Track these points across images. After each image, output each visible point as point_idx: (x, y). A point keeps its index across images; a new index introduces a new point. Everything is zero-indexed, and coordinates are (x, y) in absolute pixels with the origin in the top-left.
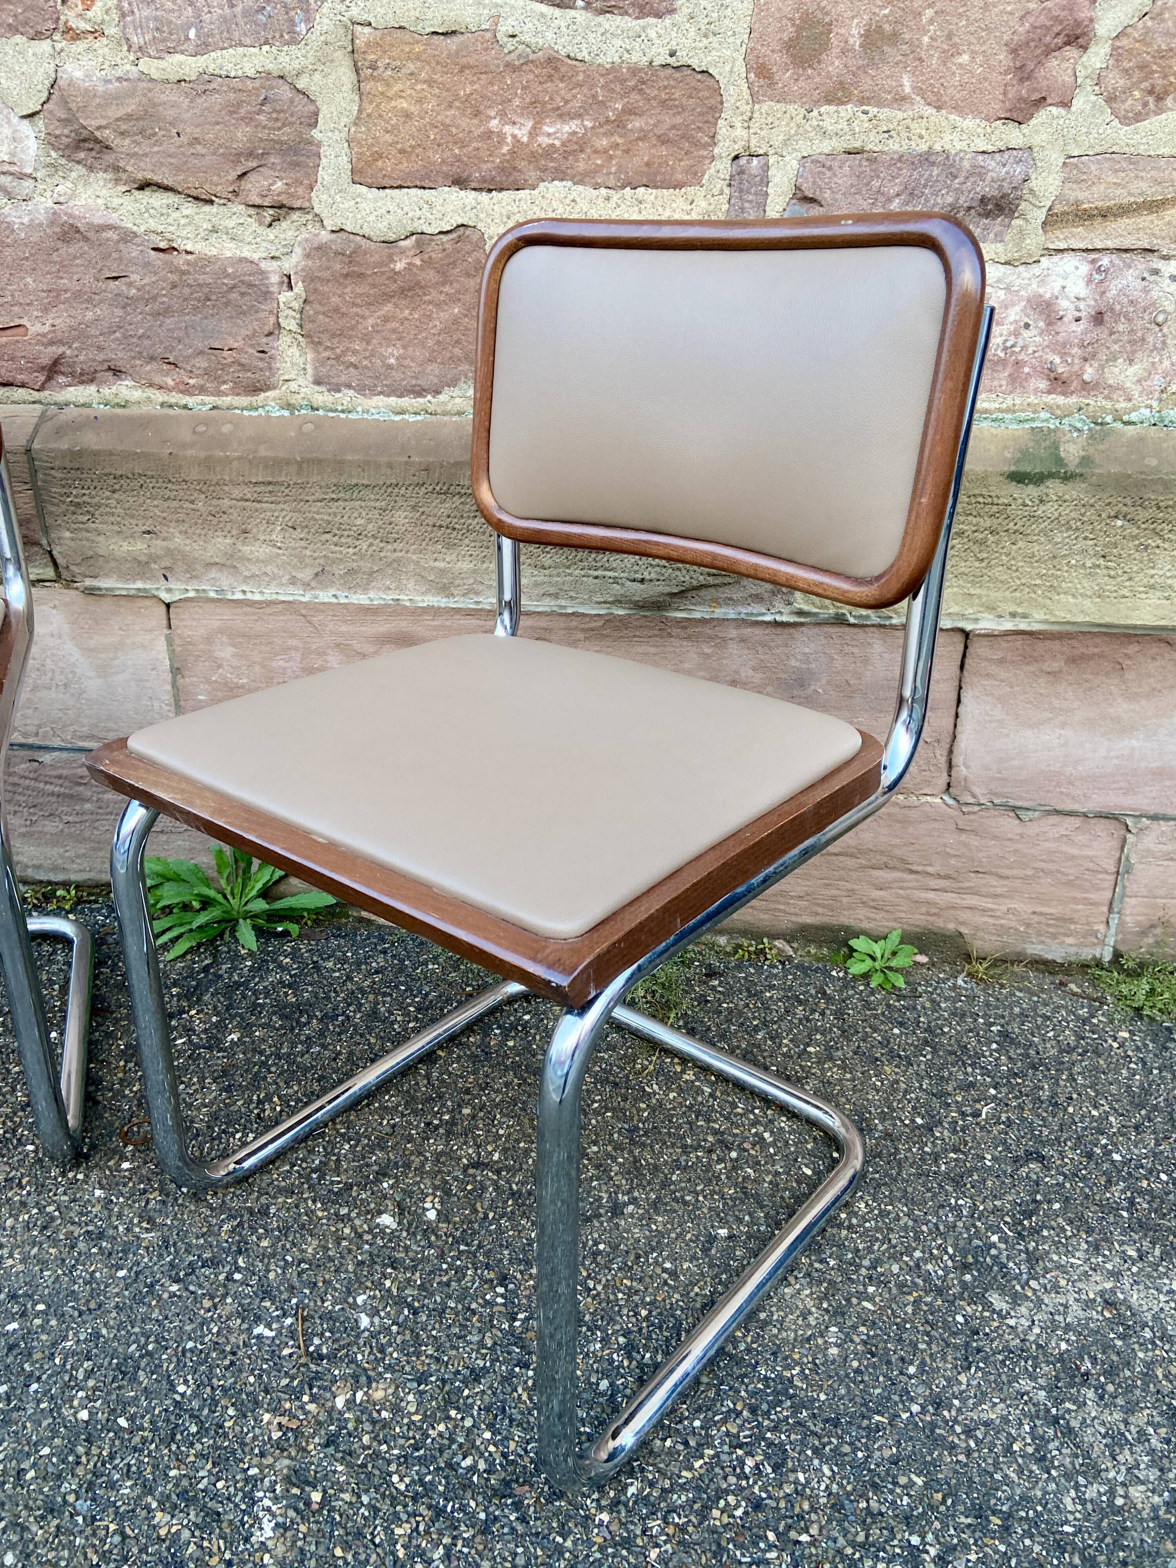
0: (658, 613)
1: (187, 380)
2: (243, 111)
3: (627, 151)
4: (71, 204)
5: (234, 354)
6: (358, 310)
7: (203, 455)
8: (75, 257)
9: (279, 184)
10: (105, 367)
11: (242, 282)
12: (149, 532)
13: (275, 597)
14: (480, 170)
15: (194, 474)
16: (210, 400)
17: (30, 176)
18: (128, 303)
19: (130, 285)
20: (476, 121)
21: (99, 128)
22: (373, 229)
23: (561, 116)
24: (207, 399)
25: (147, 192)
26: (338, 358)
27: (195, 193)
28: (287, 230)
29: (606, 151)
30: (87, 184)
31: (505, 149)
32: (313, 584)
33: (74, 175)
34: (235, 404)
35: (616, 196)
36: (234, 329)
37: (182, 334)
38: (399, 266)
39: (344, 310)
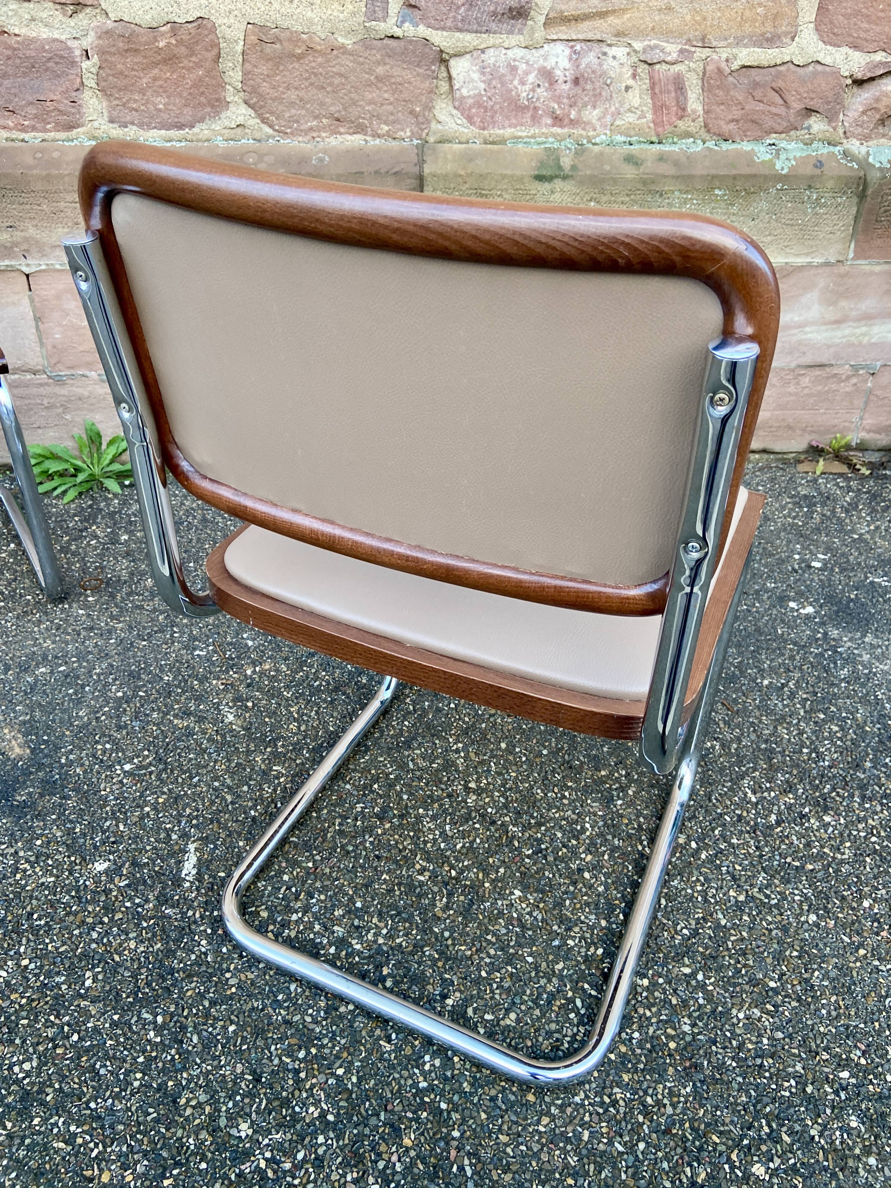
1: (22, 122)
5: (54, 103)
6: (136, 73)
7: (44, 173)
11: (56, 55)
12: (11, 227)
15: (38, 186)
16: (40, 135)
22: (142, 19)
24: (37, 135)
26: (124, 105)
28: (83, 19)
34: (57, 137)
36: (53, 87)
37: (16, 91)
38: (162, 44)
39: (127, 73)
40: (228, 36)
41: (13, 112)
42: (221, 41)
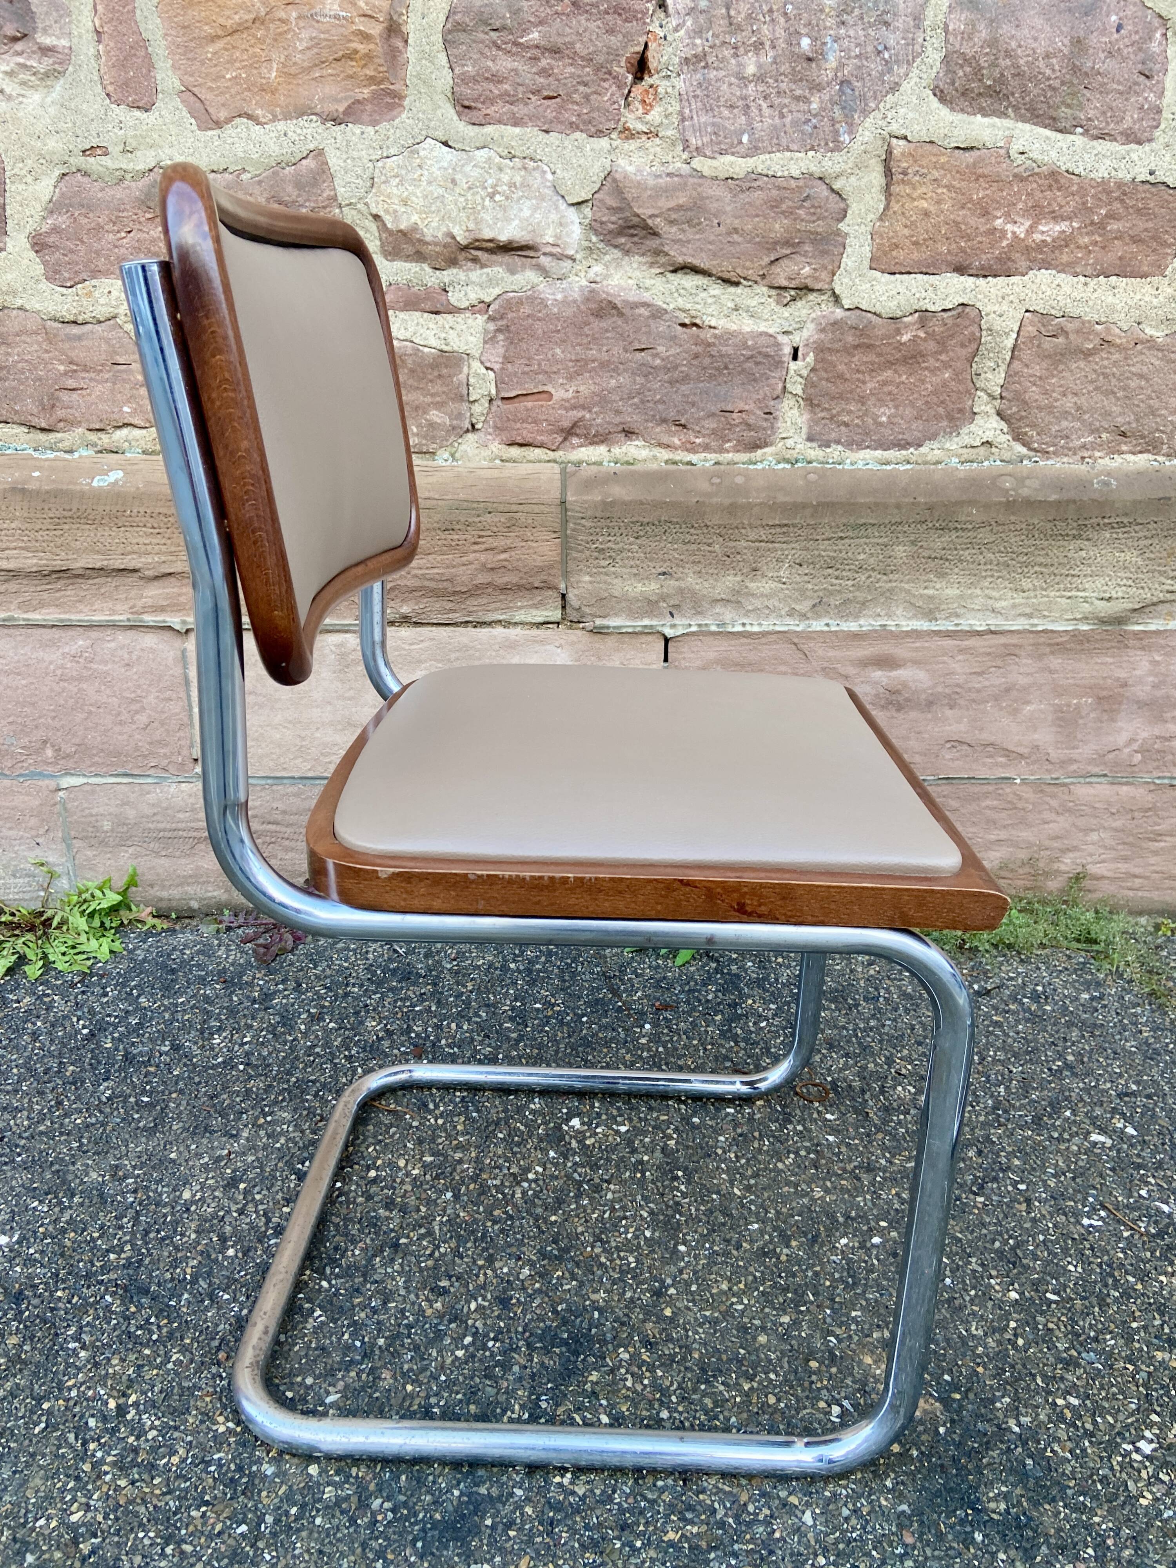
0: (1118, 628)
1: (693, 439)
2: (784, 207)
3: (1103, 248)
4: (605, 283)
5: (744, 415)
6: (860, 376)
7: (727, 502)
8: (607, 331)
9: (807, 269)
10: (620, 428)
11: (760, 353)
12: (664, 574)
13: (771, 628)
14: (980, 260)
15: (716, 519)
16: (713, 457)
17: (568, 257)
18: (648, 371)
19: (657, 355)
20: (983, 220)
21: (650, 217)
22: (884, 307)
23: (1054, 218)
24: (709, 456)
25: (679, 275)
26: (831, 419)
27: (726, 275)
28: (802, 309)
29: (1086, 247)
30: (619, 266)
31: (1005, 243)
32: (809, 615)
33: (607, 258)
34: (736, 459)
35: (1093, 283)
36: (745, 394)
37: (696, 399)
38: (905, 338)
39: (848, 376)
40: (996, 327)
41: (684, 426)
42: (984, 333)
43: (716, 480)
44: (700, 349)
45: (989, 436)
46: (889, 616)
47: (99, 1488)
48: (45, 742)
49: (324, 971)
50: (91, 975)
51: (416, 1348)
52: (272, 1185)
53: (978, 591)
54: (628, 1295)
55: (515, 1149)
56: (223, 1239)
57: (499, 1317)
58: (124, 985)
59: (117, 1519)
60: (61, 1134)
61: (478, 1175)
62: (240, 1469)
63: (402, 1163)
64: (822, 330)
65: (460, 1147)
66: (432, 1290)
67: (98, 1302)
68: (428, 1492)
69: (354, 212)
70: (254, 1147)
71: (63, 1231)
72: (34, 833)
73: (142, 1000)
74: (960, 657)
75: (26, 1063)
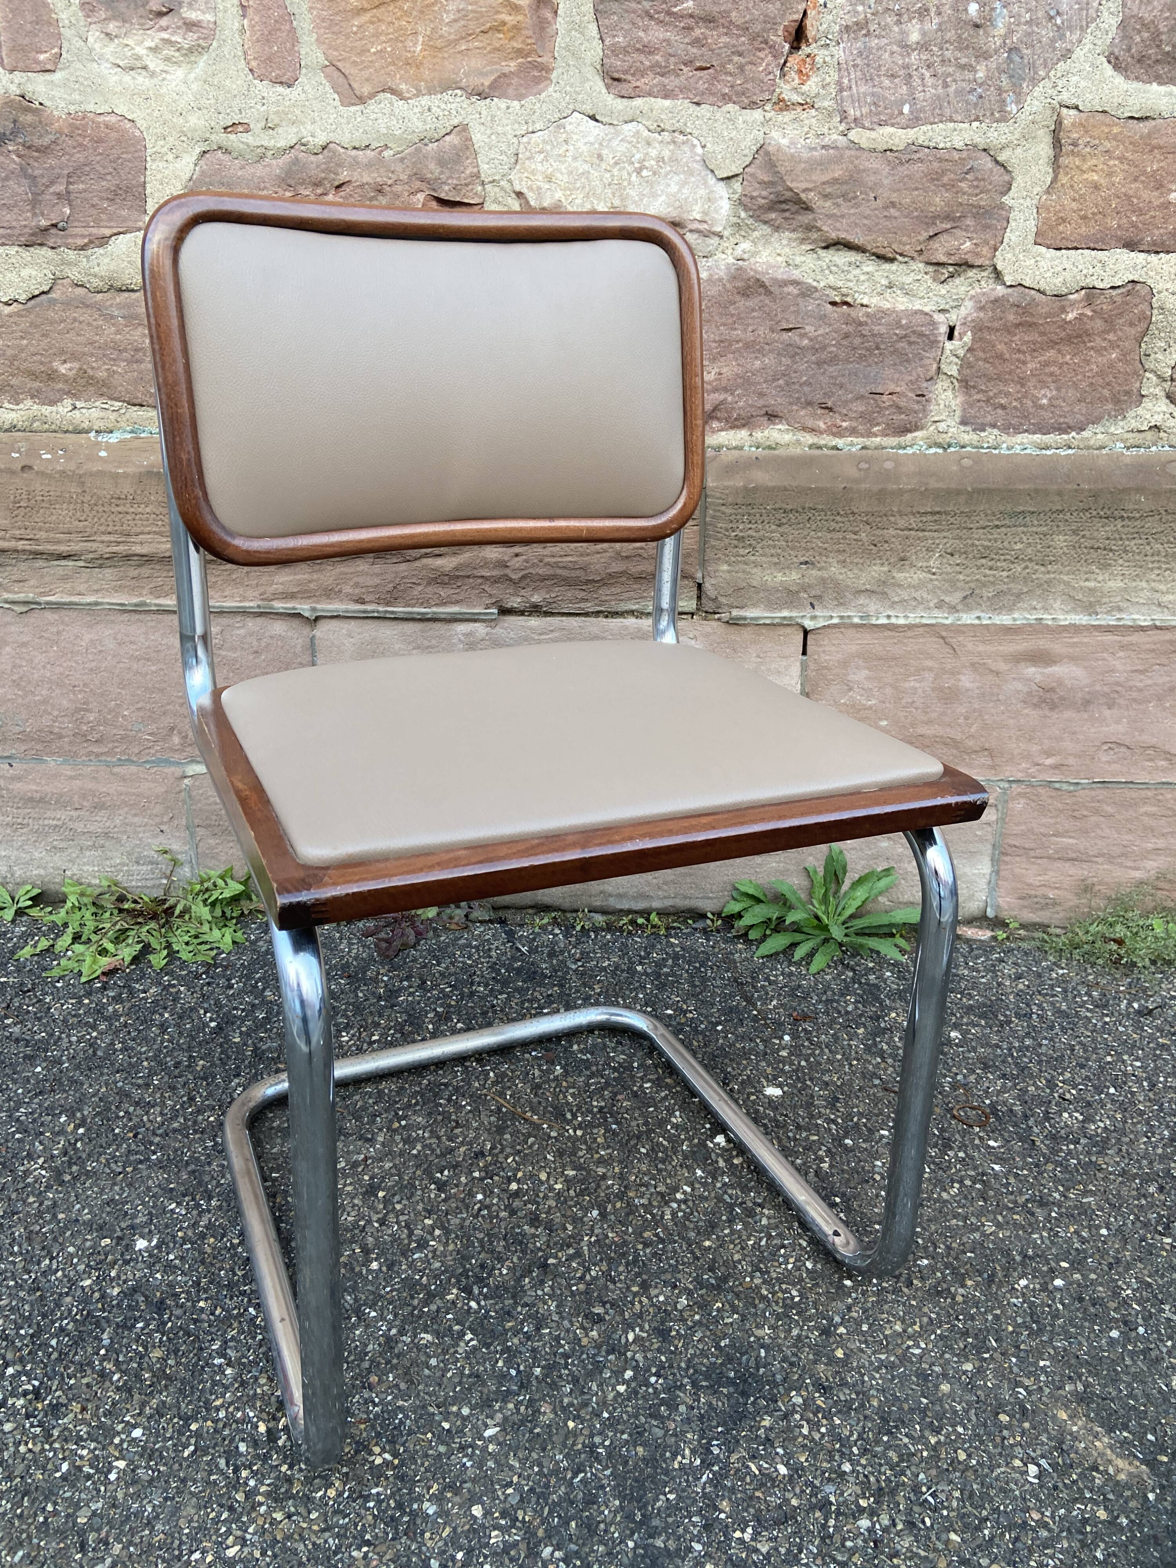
1: (839, 423)
2: (945, 179)
4: (752, 260)
5: (894, 397)
6: (1021, 356)
7: (876, 488)
8: (753, 310)
9: (968, 244)
10: (763, 412)
11: (914, 332)
12: (806, 563)
13: (918, 620)
14: (1152, 235)
15: (863, 506)
16: (860, 441)
17: (716, 234)
18: (794, 352)
19: (803, 336)
20: (1156, 194)
21: (804, 191)
22: (1048, 284)
24: (855, 440)
25: (831, 251)
26: (988, 401)
27: (881, 251)
28: (960, 286)
30: (767, 242)
32: (959, 607)
33: (756, 234)
34: (884, 444)
36: (897, 376)
37: (844, 380)
38: (1070, 316)
39: (1007, 356)
40: (1169, 306)
41: (830, 409)
42: (1155, 312)
43: (864, 466)
44: (850, 329)
45: (1157, 420)
46: (1045, 609)
47: (254, 1521)
48: (172, 729)
49: (447, 968)
50: (216, 966)
51: (575, 1381)
52: (412, 1195)
53: (1144, 584)
54: (795, 1332)
55: (660, 1166)
56: (366, 1251)
57: (659, 1350)
58: (249, 977)
59: (275, 1556)
60: (195, 1132)
61: (624, 1193)
62: (400, 1506)
63: (543, 1176)
64: (982, 308)
65: (601, 1161)
66: (586, 1317)
67: (242, 1315)
68: (600, 1542)
69: (497, 189)
70: (390, 1152)
71: (203, 1236)
72: (157, 820)
73: (268, 993)
74: (1121, 654)
75: (155, 1056)
